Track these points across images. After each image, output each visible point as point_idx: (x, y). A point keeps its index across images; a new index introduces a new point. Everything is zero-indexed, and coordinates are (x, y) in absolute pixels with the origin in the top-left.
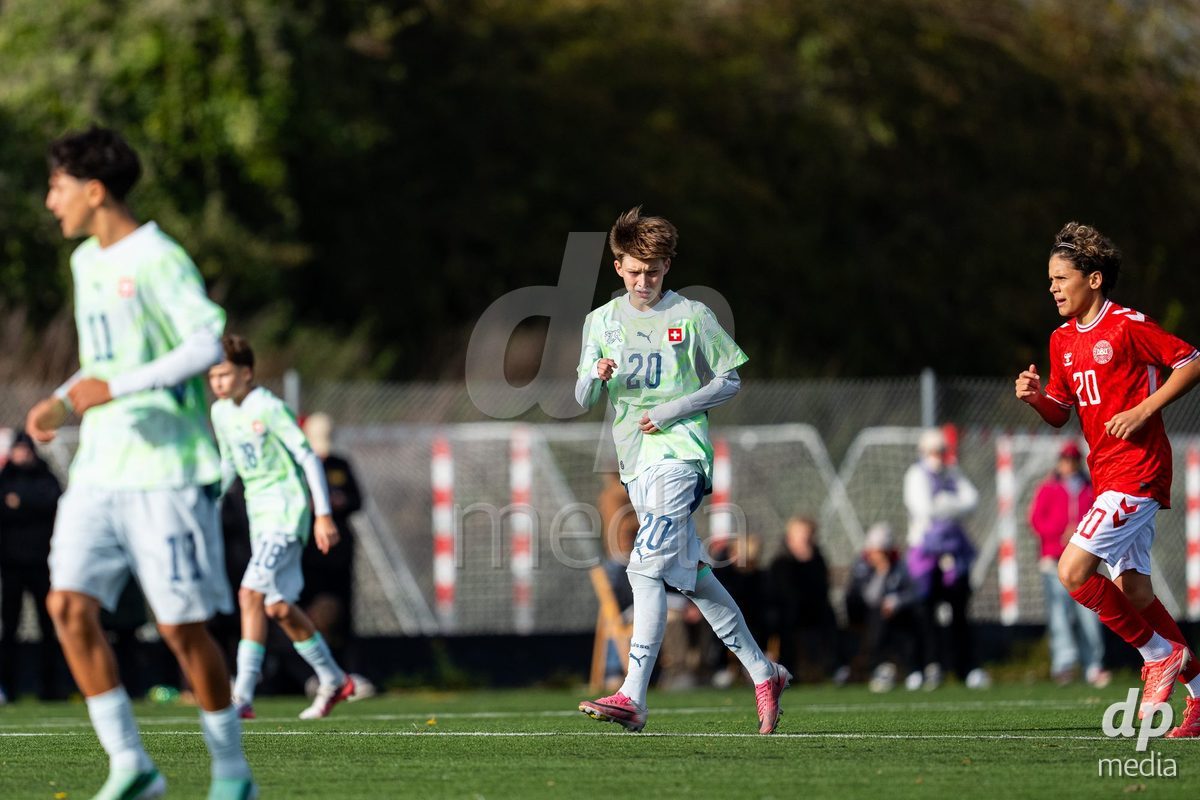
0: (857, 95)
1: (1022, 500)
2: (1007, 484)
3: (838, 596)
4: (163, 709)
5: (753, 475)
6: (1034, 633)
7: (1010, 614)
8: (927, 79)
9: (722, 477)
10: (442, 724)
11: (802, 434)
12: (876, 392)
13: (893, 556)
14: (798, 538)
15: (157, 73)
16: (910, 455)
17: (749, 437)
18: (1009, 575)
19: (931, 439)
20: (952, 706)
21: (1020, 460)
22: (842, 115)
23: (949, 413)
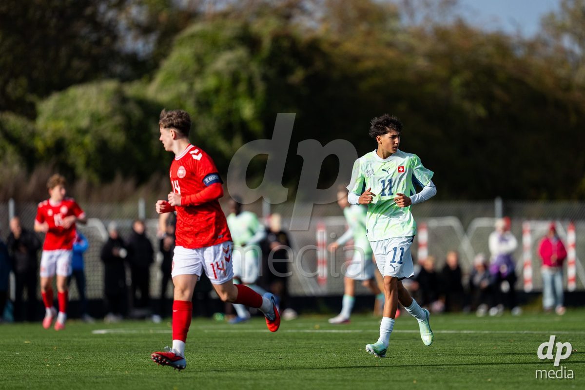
0: (473, 98)
1: (534, 245)
2: (527, 240)
3: (465, 281)
4: (220, 322)
5: (435, 237)
6: (537, 295)
7: (528, 287)
8: (498, 92)
9: (423, 237)
10: (321, 328)
11: (452, 222)
12: (479, 207)
13: (486, 266)
14: (452, 259)
15: (217, 91)
16: (492, 229)
17: (434, 223)
18: (528, 273)
19: (500, 223)
20: (507, 321)
21: (532, 232)
22: (467, 105)
23: (507, 214)
